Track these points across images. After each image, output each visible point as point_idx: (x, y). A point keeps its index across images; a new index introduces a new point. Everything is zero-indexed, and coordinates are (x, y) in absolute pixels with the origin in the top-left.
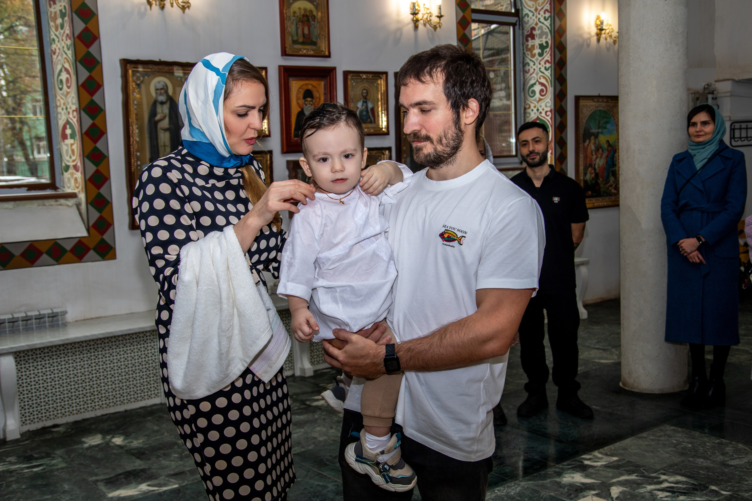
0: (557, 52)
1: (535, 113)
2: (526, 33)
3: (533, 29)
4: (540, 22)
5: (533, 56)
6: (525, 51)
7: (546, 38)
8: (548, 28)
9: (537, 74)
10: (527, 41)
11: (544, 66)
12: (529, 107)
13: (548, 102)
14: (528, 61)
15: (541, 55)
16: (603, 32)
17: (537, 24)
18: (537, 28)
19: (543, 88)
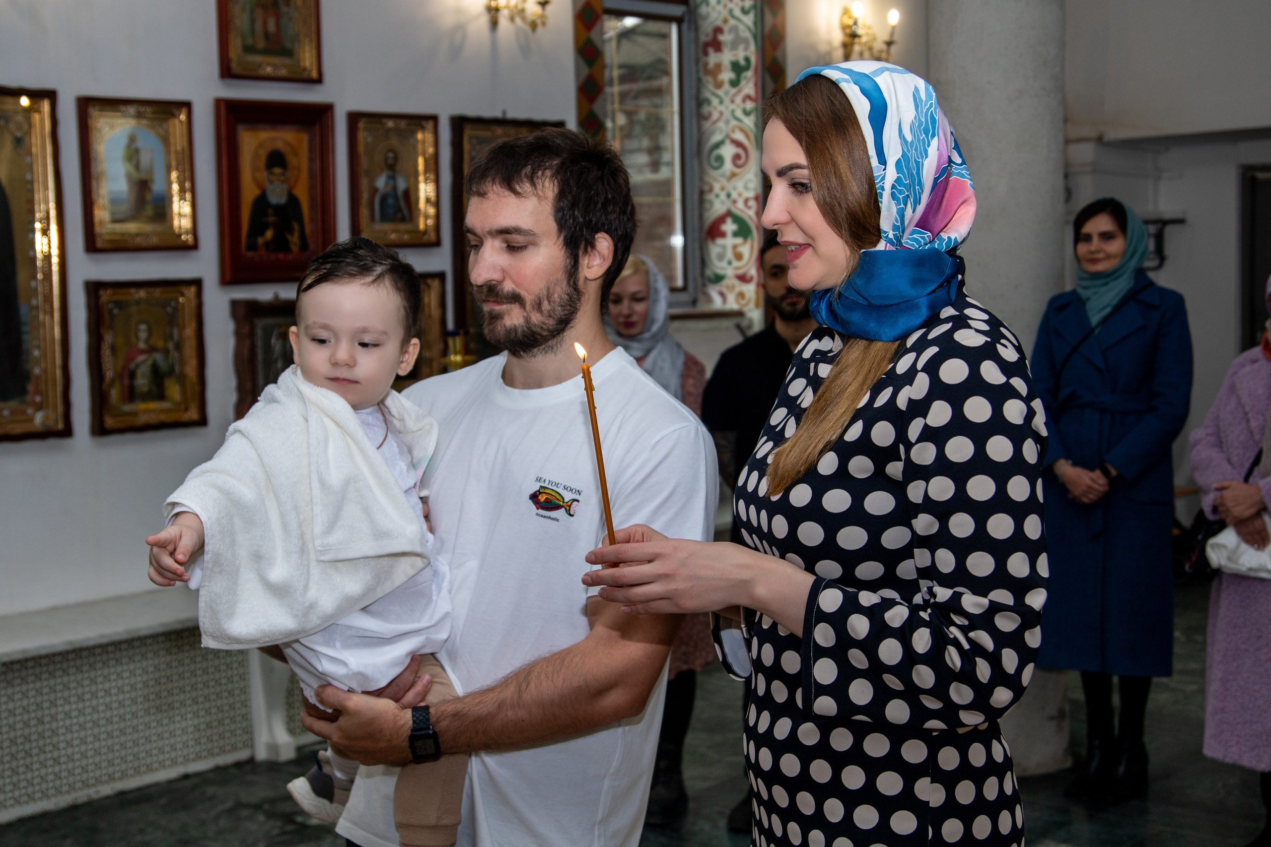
0: (768, 79)
1: (723, 203)
2: (703, 38)
3: (718, 30)
4: (733, 16)
5: (719, 85)
6: (701, 74)
7: (746, 49)
8: (749, 29)
9: (727, 122)
10: (706, 54)
11: (742, 106)
12: (711, 190)
13: (750, 181)
14: (707, 94)
15: (735, 83)
16: (857, 40)
17: (725, 21)
18: (726, 28)
19: (740, 151)
